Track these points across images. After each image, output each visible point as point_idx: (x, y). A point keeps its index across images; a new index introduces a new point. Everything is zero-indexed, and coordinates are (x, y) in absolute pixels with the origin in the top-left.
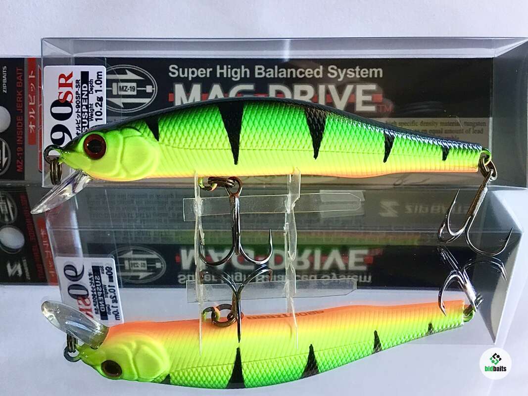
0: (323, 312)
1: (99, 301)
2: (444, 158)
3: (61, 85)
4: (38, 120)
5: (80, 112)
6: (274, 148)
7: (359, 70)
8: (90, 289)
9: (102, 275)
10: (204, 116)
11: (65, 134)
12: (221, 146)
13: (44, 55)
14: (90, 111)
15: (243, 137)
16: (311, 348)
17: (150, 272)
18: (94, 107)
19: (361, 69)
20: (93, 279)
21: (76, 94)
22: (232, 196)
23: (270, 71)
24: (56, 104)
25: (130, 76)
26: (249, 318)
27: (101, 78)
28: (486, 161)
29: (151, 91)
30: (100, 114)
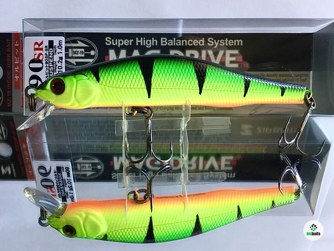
0: (205, 194)
1: (61, 190)
2: (282, 95)
3: (35, 49)
4: (21, 73)
5: (48, 67)
6: (174, 87)
7: (228, 40)
8: (55, 182)
9: (62, 172)
10: (129, 67)
11: (38, 81)
12: (139, 86)
13: (25, 31)
14: (54, 66)
15: (154, 80)
16: (197, 216)
17: (93, 172)
18: (57, 64)
19: (229, 40)
20: (57, 175)
21: (46, 55)
22: (147, 118)
23: (170, 41)
24: (33, 61)
25: (80, 44)
26: (157, 198)
27: (62, 45)
28: (309, 97)
29: (94, 54)
30: (61, 68)
